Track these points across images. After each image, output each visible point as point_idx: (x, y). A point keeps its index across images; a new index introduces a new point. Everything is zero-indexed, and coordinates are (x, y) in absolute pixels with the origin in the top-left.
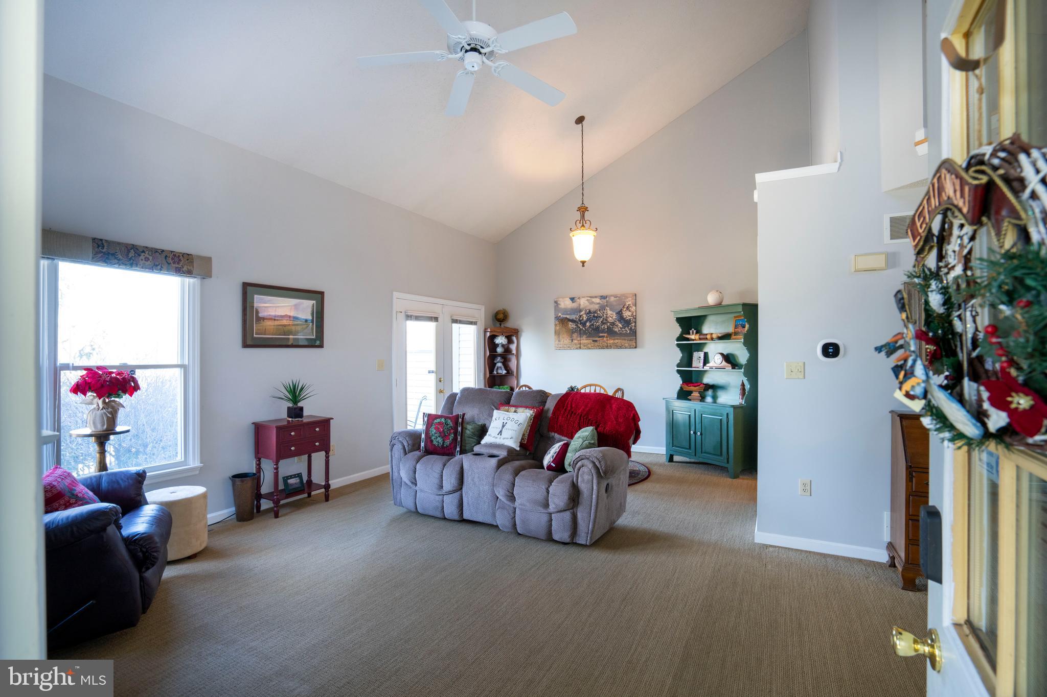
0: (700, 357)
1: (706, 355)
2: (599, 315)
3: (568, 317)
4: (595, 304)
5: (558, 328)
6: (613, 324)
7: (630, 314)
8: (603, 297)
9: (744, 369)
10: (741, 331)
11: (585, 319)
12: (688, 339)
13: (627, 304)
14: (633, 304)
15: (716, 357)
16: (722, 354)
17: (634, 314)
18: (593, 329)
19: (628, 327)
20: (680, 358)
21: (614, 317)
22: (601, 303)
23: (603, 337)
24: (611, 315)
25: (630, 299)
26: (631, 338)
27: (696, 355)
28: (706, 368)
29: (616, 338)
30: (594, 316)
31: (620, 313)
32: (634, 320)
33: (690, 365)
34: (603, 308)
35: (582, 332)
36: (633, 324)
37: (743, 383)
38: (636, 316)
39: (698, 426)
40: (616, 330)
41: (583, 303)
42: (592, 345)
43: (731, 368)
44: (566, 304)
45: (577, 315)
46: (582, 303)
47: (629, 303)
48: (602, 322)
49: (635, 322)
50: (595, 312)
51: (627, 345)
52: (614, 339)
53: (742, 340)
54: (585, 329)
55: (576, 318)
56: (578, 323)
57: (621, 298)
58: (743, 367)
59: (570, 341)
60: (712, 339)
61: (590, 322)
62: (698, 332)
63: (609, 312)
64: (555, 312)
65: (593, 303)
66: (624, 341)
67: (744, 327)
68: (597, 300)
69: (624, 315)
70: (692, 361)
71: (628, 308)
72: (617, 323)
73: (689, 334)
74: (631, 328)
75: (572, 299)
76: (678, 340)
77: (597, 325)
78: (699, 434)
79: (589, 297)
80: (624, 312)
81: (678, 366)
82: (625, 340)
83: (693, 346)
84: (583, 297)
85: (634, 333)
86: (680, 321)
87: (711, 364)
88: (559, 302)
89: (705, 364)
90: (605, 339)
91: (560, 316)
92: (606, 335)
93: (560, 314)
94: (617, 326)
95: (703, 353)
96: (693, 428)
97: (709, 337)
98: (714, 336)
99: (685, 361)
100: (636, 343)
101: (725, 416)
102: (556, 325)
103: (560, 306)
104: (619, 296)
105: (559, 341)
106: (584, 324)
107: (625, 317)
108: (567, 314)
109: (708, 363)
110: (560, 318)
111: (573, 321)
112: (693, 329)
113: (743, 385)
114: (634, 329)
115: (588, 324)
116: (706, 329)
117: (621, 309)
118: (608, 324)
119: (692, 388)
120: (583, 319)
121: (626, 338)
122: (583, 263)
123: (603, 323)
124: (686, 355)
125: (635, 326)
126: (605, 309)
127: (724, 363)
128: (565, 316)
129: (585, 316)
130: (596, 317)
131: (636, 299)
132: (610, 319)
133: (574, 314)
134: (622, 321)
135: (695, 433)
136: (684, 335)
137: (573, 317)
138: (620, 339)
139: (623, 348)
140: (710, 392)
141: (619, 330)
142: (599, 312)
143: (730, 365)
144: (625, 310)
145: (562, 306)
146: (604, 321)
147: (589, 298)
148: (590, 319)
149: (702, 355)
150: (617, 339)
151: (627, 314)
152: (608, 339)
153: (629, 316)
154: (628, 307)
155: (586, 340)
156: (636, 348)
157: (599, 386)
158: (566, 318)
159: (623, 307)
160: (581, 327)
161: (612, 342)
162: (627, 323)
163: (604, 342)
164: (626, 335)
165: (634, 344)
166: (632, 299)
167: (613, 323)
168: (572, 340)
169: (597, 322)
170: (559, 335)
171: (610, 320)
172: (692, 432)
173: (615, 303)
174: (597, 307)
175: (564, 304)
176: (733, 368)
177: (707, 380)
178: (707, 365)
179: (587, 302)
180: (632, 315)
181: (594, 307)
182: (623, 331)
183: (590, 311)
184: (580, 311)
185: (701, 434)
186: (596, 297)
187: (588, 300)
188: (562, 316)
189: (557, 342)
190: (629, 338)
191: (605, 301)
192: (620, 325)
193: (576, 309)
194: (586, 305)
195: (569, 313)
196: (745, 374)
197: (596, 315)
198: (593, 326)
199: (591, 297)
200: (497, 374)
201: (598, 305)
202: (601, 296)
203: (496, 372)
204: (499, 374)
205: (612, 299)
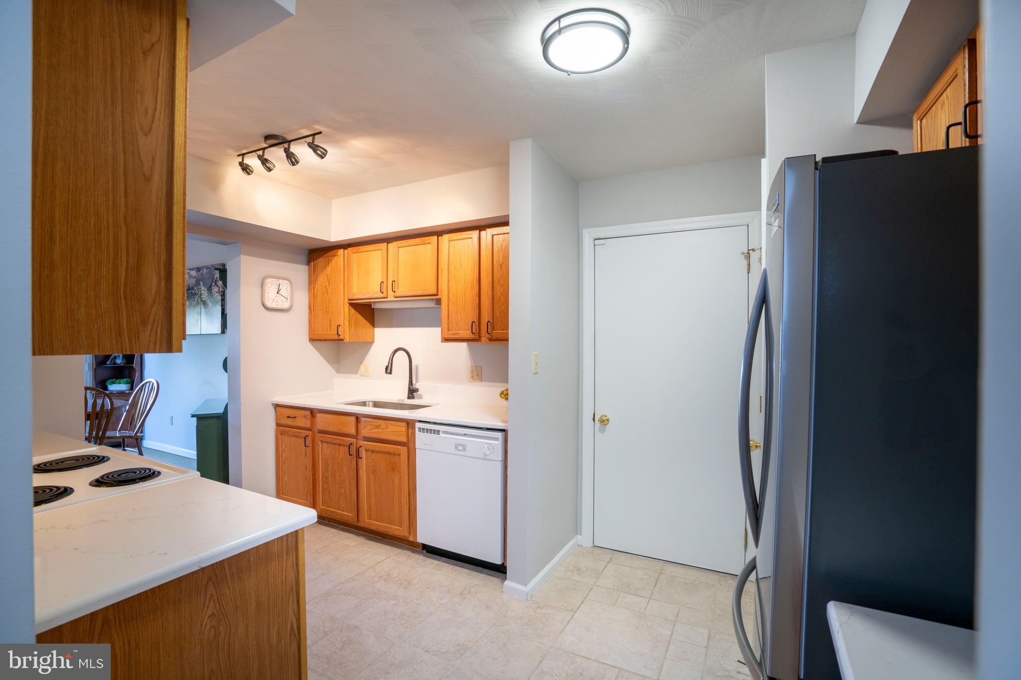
57: (211, 269)
65: (191, 276)
71: (216, 282)
80: (213, 288)
104: (209, 267)
159: (213, 281)
181: (192, 282)
186: (194, 269)
199: (191, 270)
200: (114, 364)
201: (195, 279)
202: (197, 268)
203: (111, 362)
204: (116, 364)
205: (205, 271)
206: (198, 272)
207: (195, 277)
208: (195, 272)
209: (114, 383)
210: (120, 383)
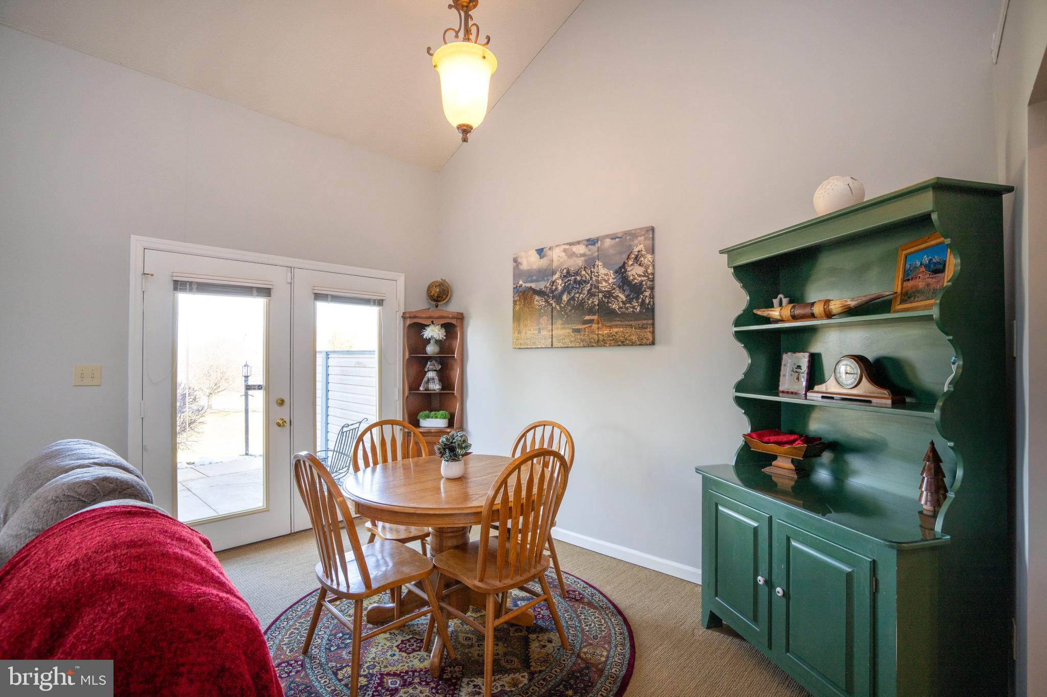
0: (799, 367)
1: (815, 361)
2: (584, 279)
3: (533, 285)
4: (577, 256)
5: (517, 308)
6: (609, 294)
7: (639, 270)
8: (591, 242)
9: (943, 410)
10: (928, 285)
11: (560, 287)
12: (768, 320)
13: (636, 250)
14: (646, 250)
15: (842, 368)
16: (860, 360)
17: (650, 271)
18: (573, 307)
19: (637, 298)
20: (744, 369)
21: (611, 281)
22: (588, 253)
23: (591, 321)
24: (606, 276)
25: (642, 238)
26: (645, 322)
27: (788, 360)
28: (814, 397)
29: (614, 323)
30: (575, 281)
31: (621, 271)
32: (649, 283)
33: (773, 385)
34: (590, 263)
35: (555, 313)
36: (647, 294)
37: (933, 449)
38: (653, 274)
39: (779, 568)
40: (615, 306)
41: (557, 257)
42: (573, 339)
43: (889, 402)
44: (531, 261)
45: (548, 280)
46: (555, 258)
47: (641, 247)
48: (589, 291)
49: (652, 288)
50: (577, 273)
51: (634, 338)
52: (611, 327)
53: (935, 312)
54: (561, 307)
55: (546, 287)
56: (548, 296)
57: (624, 239)
58: (940, 404)
59: (537, 332)
60: (829, 315)
61: (569, 293)
62: (796, 300)
63: (602, 271)
64: (514, 279)
65: (573, 255)
66: (628, 330)
67: (938, 269)
68: (581, 249)
69: (630, 274)
70: (779, 375)
71: (636, 259)
72: (617, 292)
73: (771, 306)
74: (643, 301)
75: (540, 252)
76: (738, 322)
77: (580, 298)
78: (779, 591)
79: (567, 244)
80: (629, 269)
81: (740, 387)
82: (631, 326)
83: (783, 337)
84: (556, 246)
85: (649, 311)
86: (745, 273)
87: (830, 386)
88: (519, 260)
89: (810, 387)
90: (595, 326)
91: (521, 286)
92: (595, 317)
93: (521, 282)
94: (616, 298)
95: (807, 355)
96: (763, 566)
97: (818, 309)
98: (835, 307)
99: (761, 376)
100: (653, 332)
101: (867, 568)
102: (515, 302)
103: (521, 267)
104: (620, 236)
105: (519, 332)
106: (558, 299)
107: (631, 278)
108: (532, 281)
109: (822, 381)
110: (521, 289)
111: (540, 293)
112: (781, 296)
113: (934, 457)
114: (649, 303)
115: (565, 298)
116: (816, 294)
117: (624, 263)
118: (601, 295)
119: (772, 448)
120: (556, 289)
121: (632, 323)
122: (465, 130)
123: (591, 294)
124: (763, 361)
125: (652, 297)
126: (594, 266)
127: (866, 388)
128: (528, 285)
129: (560, 282)
130: (580, 283)
131: (653, 239)
132: (604, 284)
133: (543, 280)
134: (626, 287)
135: (769, 583)
136: (755, 311)
137: (541, 286)
138: (621, 326)
139: (628, 345)
140: (827, 457)
141: (621, 308)
142: (583, 273)
143: (886, 392)
144: (631, 263)
145: (525, 266)
146: (593, 290)
147: (567, 247)
148: (568, 287)
149: (803, 360)
150: (617, 326)
151: (635, 272)
152: (600, 325)
153: (640, 276)
154: (637, 256)
155: (562, 328)
156: (653, 343)
157: (560, 427)
158: (531, 288)
159: (628, 258)
160: (554, 305)
161: (606, 332)
162: (634, 290)
163: (593, 332)
164: (635, 316)
165: (650, 336)
166: (646, 239)
167: (609, 292)
168: (539, 330)
169: (580, 293)
170: (519, 320)
171: (604, 286)
172: (761, 580)
173: (612, 252)
174: (580, 262)
175: (528, 262)
176: (898, 403)
177: (816, 426)
178: (817, 388)
179: (563, 254)
180: (646, 274)
181: (576, 263)
182: (627, 309)
183: (568, 272)
184: (554, 273)
185: (786, 595)
186: (579, 243)
187: (565, 251)
188: (524, 285)
189: (516, 335)
190: (640, 322)
191: (594, 248)
192: (622, 297)
193: (546, 270)
194: (561, 260)
195: (534, 278)
196: (945, 428)
197: (578, 278)
198: (575, 300)
199: (571, 244)
200: (426, 390)
201: (583, 259)
202: (588, 240)
203: (424, 387)
204: (429, 390)
205: (608, 242)
206: (590, 246)
207: (582, 255)
208: (584, 247)
209: (428, 417)
210: (436, 417)
